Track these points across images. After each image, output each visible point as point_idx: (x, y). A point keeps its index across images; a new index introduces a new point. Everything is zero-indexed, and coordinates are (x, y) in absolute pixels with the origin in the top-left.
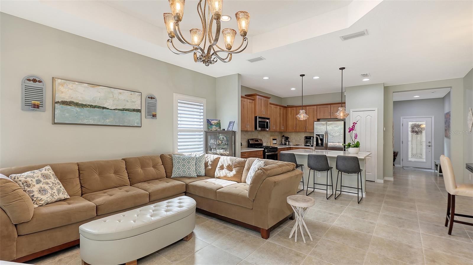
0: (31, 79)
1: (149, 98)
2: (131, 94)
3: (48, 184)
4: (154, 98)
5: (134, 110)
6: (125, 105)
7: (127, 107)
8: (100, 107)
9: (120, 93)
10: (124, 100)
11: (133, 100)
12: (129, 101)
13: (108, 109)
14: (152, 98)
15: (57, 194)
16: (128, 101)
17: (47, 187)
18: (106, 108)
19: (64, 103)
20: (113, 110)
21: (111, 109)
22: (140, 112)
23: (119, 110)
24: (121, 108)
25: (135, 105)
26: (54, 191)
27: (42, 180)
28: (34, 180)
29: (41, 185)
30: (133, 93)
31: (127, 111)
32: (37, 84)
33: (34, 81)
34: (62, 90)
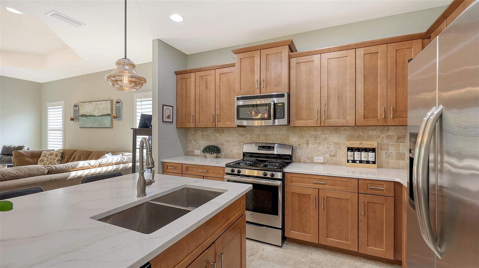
1: (116, 103)
4: (120, 102)
5: (107, 115)
6: (102, 112)
7: (103, 114)
8: (93, 115)
9: (101, 104)
10: (103, 108)
11: (107, 107)
14: (118, 102)
15: (48, 164)
16: (104, 109)
18: (95, 116)
19: (82, 116)
21: (97, 116)
22: (111, 115)
23: (100, 116)
24: (101, 114)
25: (108, 111)
26: (47, 162)
27: (47, 156)
30: (106, 102)
31: (103, 116)
32: (77, 108)
33: (76, 106)
34: (81, 108)
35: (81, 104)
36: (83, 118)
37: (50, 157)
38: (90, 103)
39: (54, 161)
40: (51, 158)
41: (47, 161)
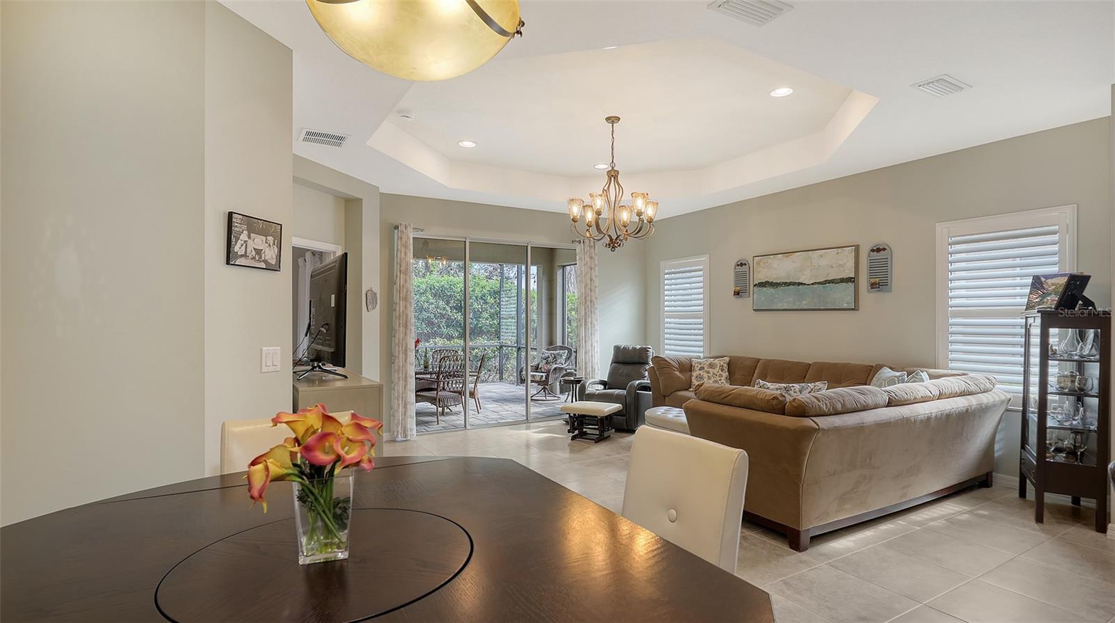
0: (739, 263)
1: (873, 250)
2: (838, 253)
3: (708, 372)
4: (884, 249)
5: (842, 281)
6: (828, 275)
7: (830, 278)
8: (795, 283)
9: (821, 256)
10: (827, 265)
11: (841, 263)
12: (834, 266)
13: (805, 284)
14: (878, 250)
16: (832, 267)
17: (705, 375)
18: (801, 284)
19: (761, 284)
20: (811, 286)
21: (808, 285)
22: (854, 281)
23: (819, 283)
24: (822, 280)
25: (844, 270)
27: (706, 369)
28: (700, 366)
29: (701, 372)
30: (840, 250)
31: (831, 284)
32: (745, 268)
33: (742, 265)
34: (760, 269)
35: (761, 260)
36: (765, 289)
37: (710, 370)
38: (788, 256)
39: (720, 380)
40: (714, 374)
41: (709, 378)
